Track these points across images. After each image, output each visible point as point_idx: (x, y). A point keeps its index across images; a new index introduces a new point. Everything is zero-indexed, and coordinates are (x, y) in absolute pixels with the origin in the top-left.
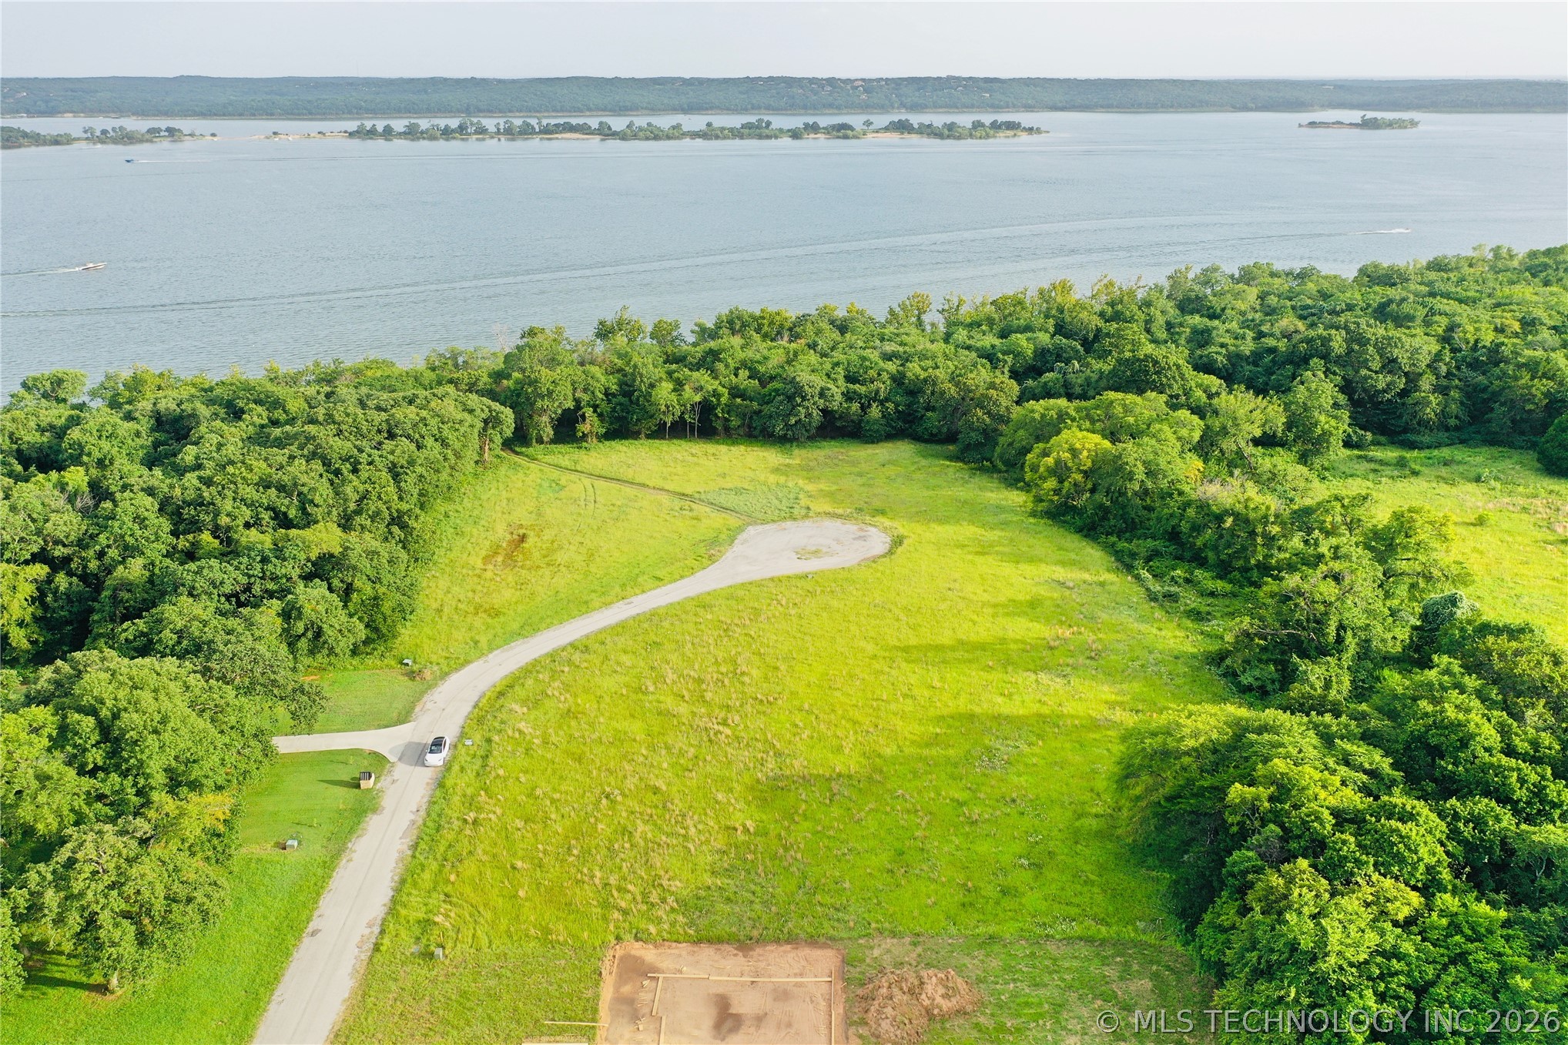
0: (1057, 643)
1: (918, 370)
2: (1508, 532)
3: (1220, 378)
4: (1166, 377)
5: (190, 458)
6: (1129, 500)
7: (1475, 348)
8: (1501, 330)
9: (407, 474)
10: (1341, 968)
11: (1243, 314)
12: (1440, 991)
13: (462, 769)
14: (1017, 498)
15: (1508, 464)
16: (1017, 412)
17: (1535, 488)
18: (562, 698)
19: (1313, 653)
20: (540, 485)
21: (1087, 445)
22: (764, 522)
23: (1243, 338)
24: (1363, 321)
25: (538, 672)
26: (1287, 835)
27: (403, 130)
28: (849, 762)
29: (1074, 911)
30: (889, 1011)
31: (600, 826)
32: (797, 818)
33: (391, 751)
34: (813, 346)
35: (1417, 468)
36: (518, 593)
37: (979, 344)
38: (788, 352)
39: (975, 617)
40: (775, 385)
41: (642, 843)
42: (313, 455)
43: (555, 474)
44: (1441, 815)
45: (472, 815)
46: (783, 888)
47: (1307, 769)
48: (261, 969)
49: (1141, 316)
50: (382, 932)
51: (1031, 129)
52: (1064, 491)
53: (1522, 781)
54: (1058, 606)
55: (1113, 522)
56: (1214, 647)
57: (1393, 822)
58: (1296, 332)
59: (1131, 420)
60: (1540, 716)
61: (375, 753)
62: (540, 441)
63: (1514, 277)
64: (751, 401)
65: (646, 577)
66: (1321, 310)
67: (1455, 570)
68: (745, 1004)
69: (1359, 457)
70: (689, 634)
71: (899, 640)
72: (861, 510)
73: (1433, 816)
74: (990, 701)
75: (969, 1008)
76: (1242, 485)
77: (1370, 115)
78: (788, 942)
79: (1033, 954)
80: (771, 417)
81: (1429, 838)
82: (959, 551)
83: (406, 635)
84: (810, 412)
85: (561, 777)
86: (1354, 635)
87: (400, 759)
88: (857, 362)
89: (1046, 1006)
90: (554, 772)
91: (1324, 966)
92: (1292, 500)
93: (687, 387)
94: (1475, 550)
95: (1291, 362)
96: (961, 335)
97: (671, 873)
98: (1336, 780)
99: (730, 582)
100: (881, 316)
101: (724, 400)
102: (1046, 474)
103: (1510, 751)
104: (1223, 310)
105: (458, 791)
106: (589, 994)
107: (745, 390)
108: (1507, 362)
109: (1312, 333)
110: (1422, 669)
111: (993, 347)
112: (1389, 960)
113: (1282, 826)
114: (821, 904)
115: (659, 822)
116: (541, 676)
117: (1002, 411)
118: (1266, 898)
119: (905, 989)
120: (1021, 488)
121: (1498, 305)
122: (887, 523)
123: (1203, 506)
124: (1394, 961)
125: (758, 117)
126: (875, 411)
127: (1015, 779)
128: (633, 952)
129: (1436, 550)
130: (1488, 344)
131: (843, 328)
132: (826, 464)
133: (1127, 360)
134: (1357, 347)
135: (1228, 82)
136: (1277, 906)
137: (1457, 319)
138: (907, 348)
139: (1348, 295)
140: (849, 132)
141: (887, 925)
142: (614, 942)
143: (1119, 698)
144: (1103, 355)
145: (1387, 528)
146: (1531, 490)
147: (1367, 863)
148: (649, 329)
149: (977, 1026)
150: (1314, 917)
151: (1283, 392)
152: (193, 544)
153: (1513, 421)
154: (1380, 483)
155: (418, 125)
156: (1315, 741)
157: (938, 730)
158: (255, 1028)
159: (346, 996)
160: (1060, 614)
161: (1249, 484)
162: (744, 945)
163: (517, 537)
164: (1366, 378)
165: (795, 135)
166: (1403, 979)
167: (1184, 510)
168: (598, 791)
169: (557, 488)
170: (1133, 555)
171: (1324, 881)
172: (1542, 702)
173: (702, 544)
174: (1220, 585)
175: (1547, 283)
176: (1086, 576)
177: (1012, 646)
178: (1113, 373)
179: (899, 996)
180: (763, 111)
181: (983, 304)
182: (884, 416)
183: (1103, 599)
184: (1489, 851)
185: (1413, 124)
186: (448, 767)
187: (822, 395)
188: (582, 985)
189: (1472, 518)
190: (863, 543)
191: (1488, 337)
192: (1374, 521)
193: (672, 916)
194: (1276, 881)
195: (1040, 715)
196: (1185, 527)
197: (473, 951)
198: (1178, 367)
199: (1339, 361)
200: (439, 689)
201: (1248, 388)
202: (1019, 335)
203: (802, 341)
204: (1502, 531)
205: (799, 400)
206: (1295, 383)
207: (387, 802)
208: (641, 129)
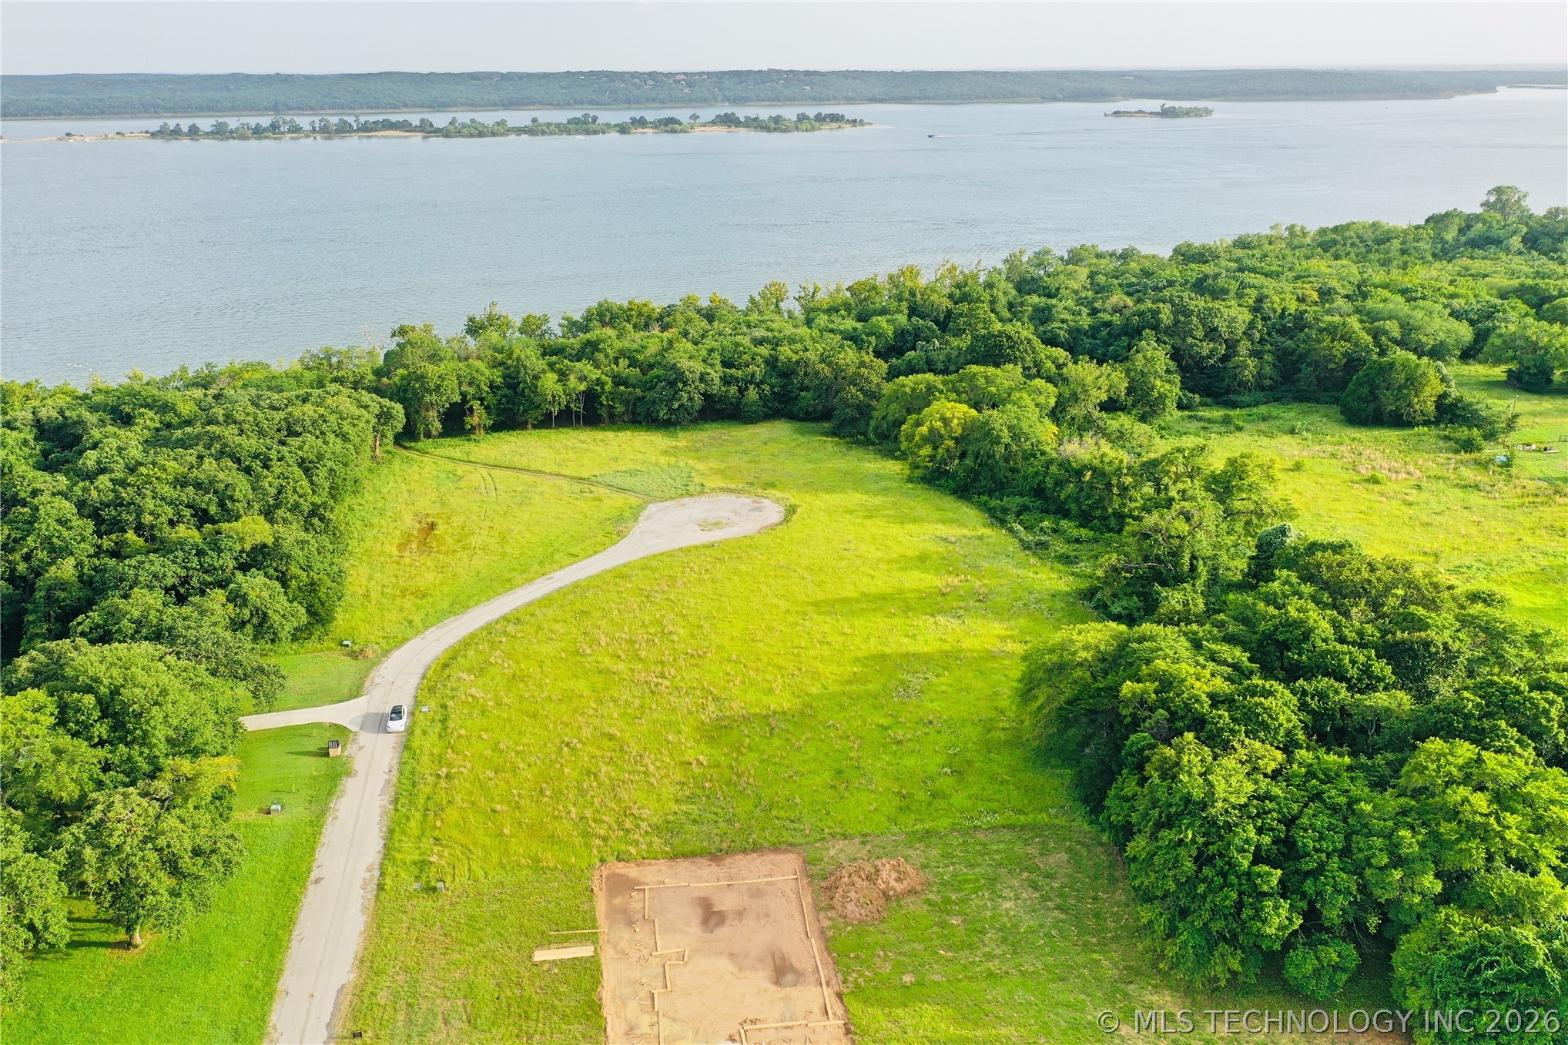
0: (948, 590)
1: (790, 353)
2: (1321, 475)
3: (1065, 350)
4: (1019, 350)
5: (92, 463)
6: (997, 462)
7: (1282, 316)
8: (1301, 300)
9: (317, 468)
10: (1227, 811)
11: (1076, 292)
12: (1305, 820)
13: (425, 733)
14: (893, 467)
15: (1316, 417)
16: (887, 388)
17: (1340, 436)
18: (506, 665)
19: (1171, 582)
20: (438, 477)
21: (956, 414)
22: (663, 500)
23: (1080, 314)
24: (1185, 295)
25: (477, 644)
26: (1173, 716)
27: (210, 129)
28: (783, 701)
29: (995, 805)
30: (852, 894)
31: (566, 770)
32: (743, 750)
33: (351, 722)
34: (685, 334)
35: (1241, 424)
36: (441, 575)
37: (841, 327)
38: (662, 341)
39: (872, 572)
40: (656, 371)
41: (608, 782)
42: (222, 453)
43: (450, 466)
44: (1293, 692)
45: (444, 770)
46: (742, 807)
47: (1184, 665)
48: (274, 915)
49: (986, 296)
50: (382, 874)
51: (854, 121)
52: (939, 457)
53: (1353, 662)
54: (944, 558)
55: (983, 483)
56: (1084, 584)
57: (1256, 699)
58: (1125, 307)
59: (993, 390)
60: (1363, 611)
61: (335, 725)
62: (428, 435)
63: (1309, 253)
64: (634, 388)
65: (561, 554)
66: (1145, 287)
67: (1282, 506)
68: (726, 902)
69: (1190, 417)
70: (613, 602)
71: (808, 596)
72: (752, 484)
73: (1287, 692)
74: (898, 642)
75: (919, 888)
76: (1097, 444)
77: (1169, 104)
78: (754, 851)
79: (965, 842)
80: (654, 402)
81: (1285, 708)
82: (848, 516)
83: (342, 620)
84: (691, 397)
85: (520, 733)
86: (1205, 564)
87: (361, 728)
88: (731, 348)
89: (983, 881)
90: (513, 729)
91: (1213, 811)
92: (1139, 455)
93: (572, 377)
94: (1295, 491)
95: (1126, 334)
96: (822, 320)
97: (639, 804)
98: (1207, 673)
99: (641, 555)
100: (742, 305)
101: (608, 388)
102: (920, 442)
103: (1342, 640)
104: (1058, 289)
105: (425, 750)
106: (586, 907)
107: (627, 378)
108: (1310, 328)
109: (1142, 307)
110: (1266, 582)
111: (855, 329)
112: (1263, 801)
113: (1168, 710)
114: (778, 818)
115: (619, 763)
116: (481, 647)
117: (874, 388)
118: (1161, 767)
119: (864, 877)
120: (897, 458)
121: (1298, 278)
122: (779, 494)
123: (1065, 464)
124: (1267, 802)
125: (583, 112)
126: (752, 394)
127: (929, 704)
128: (617, 871)
129: (1266, 489)
130: (1292, 312)
131: (710, 316)
132: (711, 445)
133: (983, 337)
134: (1182, 318)
135: (1036, 73)
136: (1170, 771)
137: (1265, 291)
138: (776, 334)
139: (1168, 272)
140: (677, 127)
141: (838, 830)
142: (598, 864)
143: (1008, 633)
144: (959, 333)
145: (1224, 472)
146: (1336, 439)
147: (1239, 731)
148: (518, 324)
149: (929, 902)
150: (1201, 775)
151: (1121, 361)
152: (116, 544)
153: (1319, 379)
154: (1210, 438)
155: (225, 124)
156: (1187, 644)
157: (855, 669)
158: (282, 962)
159: (362, 929)
160: (947, 565)
161: (1103, 442)
162: (716, 856)
163: (424, 525)
164: (1192, 346)
165: (623, 129)
166: (1275, 815)
167: (1048, 468)
168: (557, 741)
169: (455, 479)
170: (1005, 511)
171: (1206, 749)
172: (1364, 601)
173: (608, 523)
174: (1084, 533)
175: (1337, 257)
176: (966, 532)
177: (909, 595)
178: (971, 349)
179: (859, 883)
180: (586, 106)
181: (838, 290)
182: (761, 398)
183: (983, 550)
184: (1332, 718)
185: (1208, 112)
186: (410, 731)
187: (702, 379)
188: (577, 901)
189: (1290, 464)
190: (760, 514)
191: (1293, 307)
192: (1212, 468)
193: (648, 839)
194: (1169, 752)
195: (943, 652)
196: (1049, 483)
197: (471, 882)
198: (1029, 341)
199: (1167, 331)
200: (384, 666)
201: (1091, 359)
202: (879, 318)
203: (673, 330)
204: (1315, 474)
205: (680, 385)
206: (1132, 352)
207: (359, 764)
208: (464, 126)
